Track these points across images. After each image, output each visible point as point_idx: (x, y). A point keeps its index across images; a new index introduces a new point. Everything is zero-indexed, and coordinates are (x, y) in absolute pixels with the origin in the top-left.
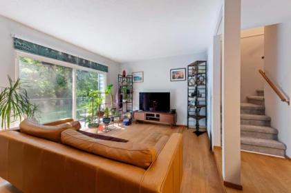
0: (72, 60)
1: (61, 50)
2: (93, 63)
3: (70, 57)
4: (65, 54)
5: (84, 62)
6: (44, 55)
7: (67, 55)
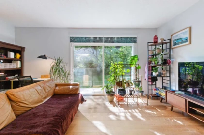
0: (100, 40)
1: (92, 36)
2: (118, 38)
3: (98, 39)
4: (95, 37)
5: (109, 39)
6: (83, 42)
7: (96, 38)
